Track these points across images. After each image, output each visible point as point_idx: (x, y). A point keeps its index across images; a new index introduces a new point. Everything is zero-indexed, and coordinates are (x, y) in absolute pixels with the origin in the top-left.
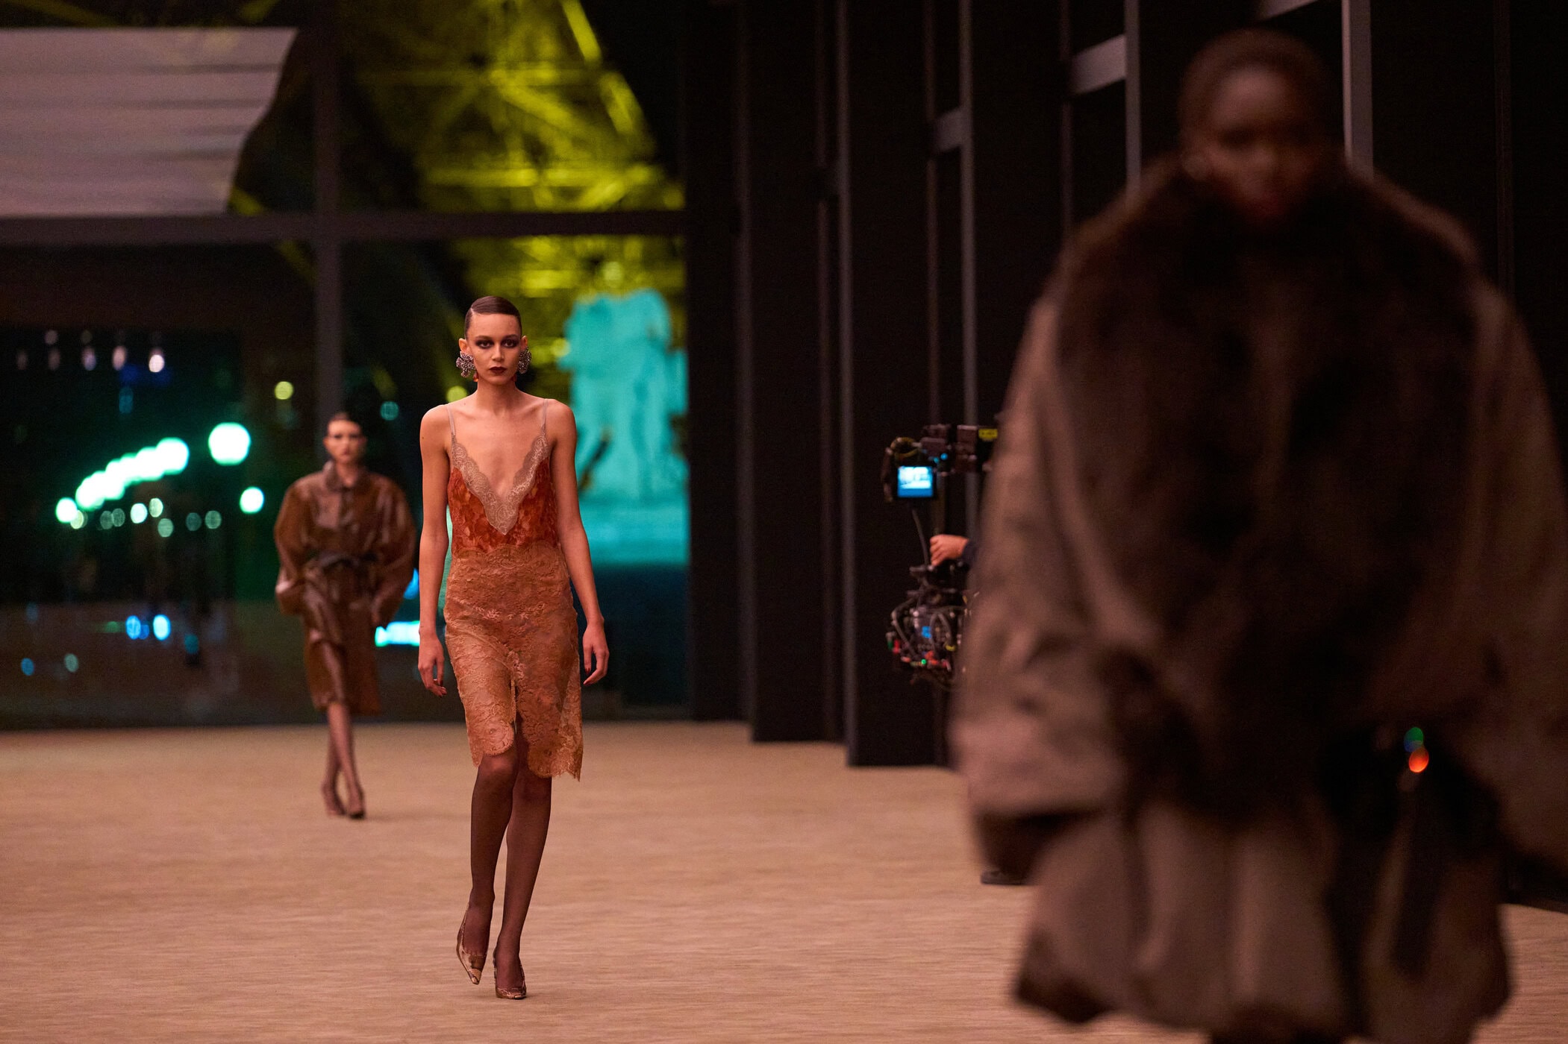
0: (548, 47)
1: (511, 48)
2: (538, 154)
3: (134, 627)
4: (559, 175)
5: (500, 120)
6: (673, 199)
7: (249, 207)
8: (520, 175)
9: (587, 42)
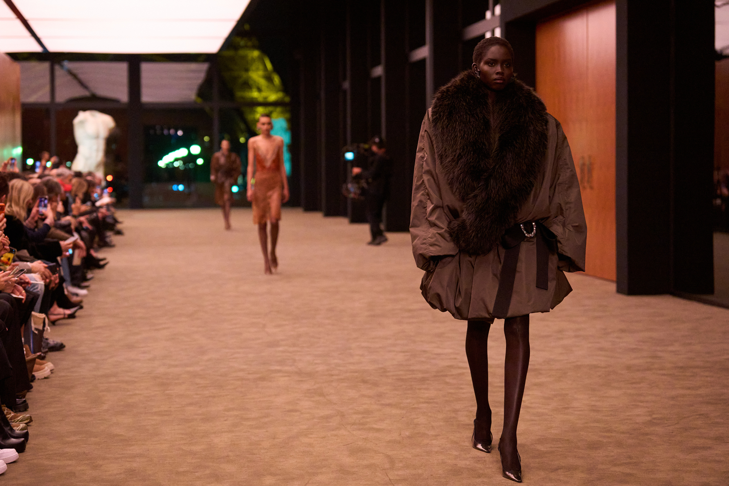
0: (261, 67)
1: (254, 67)
2: (259, 90)
3: (175, 187)
4: (264, 94)
5: (251, 82)
6: (287, 99)
7: (199, 100)
8: (255, 94)
9: (269, 66)
